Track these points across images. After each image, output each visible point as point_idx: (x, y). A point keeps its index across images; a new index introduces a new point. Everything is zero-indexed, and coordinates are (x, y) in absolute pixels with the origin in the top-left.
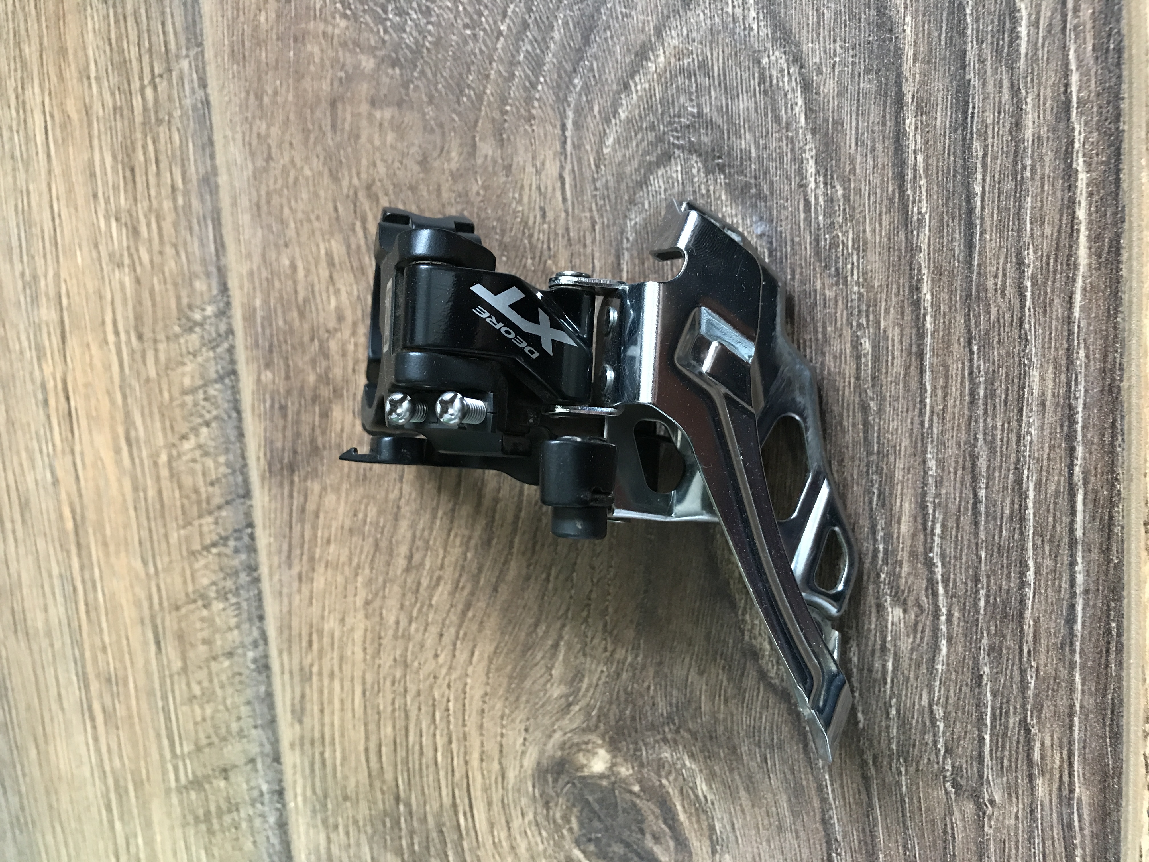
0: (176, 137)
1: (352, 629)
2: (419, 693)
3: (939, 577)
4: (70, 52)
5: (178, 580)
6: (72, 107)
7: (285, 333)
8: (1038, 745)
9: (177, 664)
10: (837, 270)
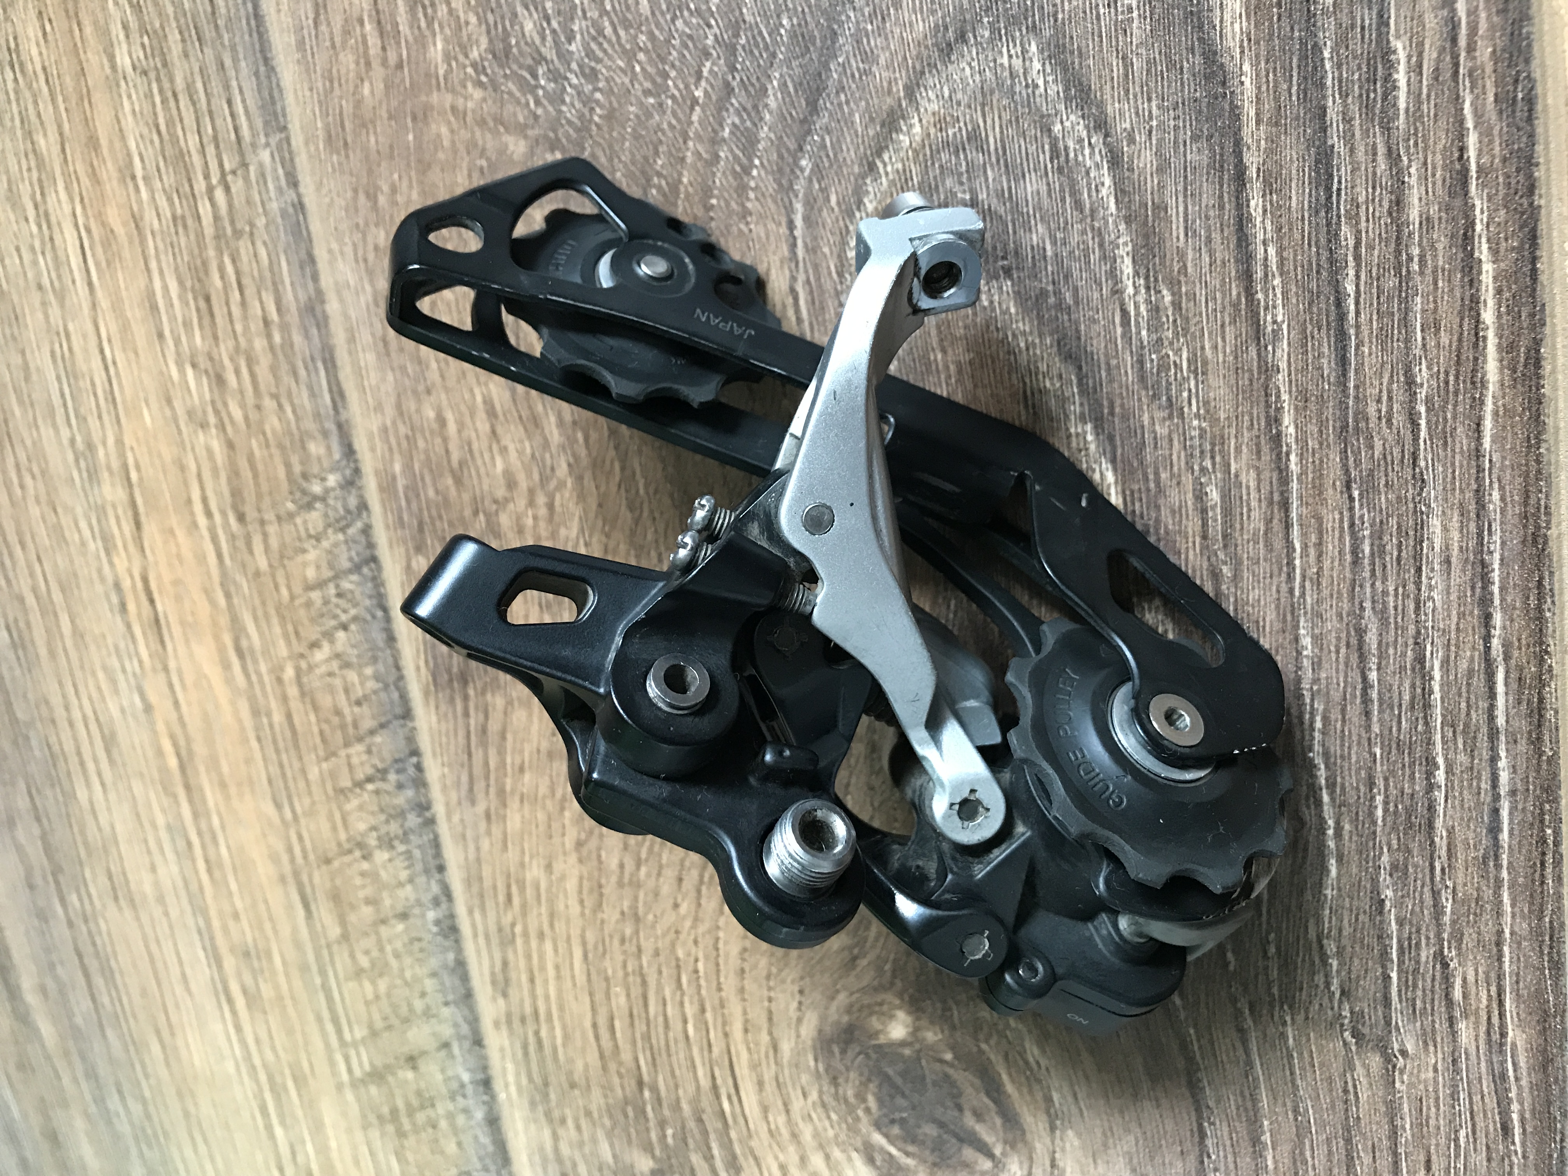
0: (263, 253)
1: (563, 878)
2: (657, 953)
3: (1323, 782)
4: (104, 142)
5: (325, 826)
6: (115, 217)
7: (437, 506)
8: (1458, 982)
9: (335, 931)
10: (1169, 399)
